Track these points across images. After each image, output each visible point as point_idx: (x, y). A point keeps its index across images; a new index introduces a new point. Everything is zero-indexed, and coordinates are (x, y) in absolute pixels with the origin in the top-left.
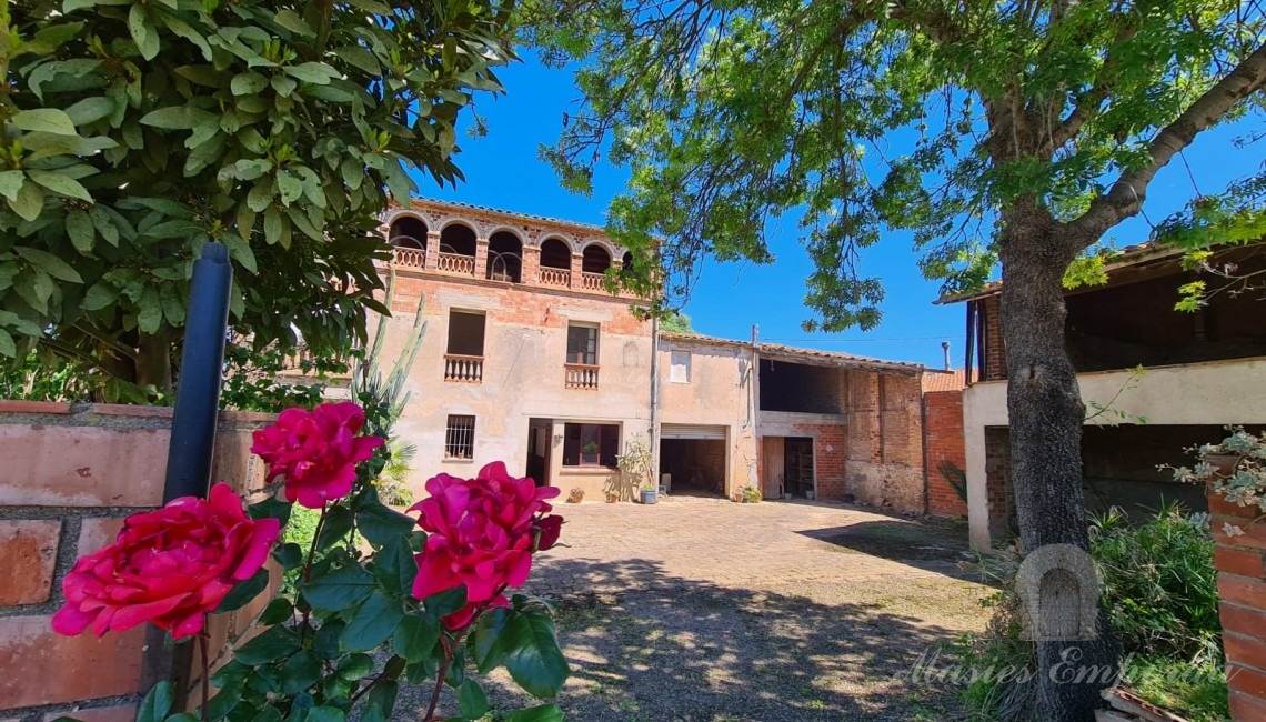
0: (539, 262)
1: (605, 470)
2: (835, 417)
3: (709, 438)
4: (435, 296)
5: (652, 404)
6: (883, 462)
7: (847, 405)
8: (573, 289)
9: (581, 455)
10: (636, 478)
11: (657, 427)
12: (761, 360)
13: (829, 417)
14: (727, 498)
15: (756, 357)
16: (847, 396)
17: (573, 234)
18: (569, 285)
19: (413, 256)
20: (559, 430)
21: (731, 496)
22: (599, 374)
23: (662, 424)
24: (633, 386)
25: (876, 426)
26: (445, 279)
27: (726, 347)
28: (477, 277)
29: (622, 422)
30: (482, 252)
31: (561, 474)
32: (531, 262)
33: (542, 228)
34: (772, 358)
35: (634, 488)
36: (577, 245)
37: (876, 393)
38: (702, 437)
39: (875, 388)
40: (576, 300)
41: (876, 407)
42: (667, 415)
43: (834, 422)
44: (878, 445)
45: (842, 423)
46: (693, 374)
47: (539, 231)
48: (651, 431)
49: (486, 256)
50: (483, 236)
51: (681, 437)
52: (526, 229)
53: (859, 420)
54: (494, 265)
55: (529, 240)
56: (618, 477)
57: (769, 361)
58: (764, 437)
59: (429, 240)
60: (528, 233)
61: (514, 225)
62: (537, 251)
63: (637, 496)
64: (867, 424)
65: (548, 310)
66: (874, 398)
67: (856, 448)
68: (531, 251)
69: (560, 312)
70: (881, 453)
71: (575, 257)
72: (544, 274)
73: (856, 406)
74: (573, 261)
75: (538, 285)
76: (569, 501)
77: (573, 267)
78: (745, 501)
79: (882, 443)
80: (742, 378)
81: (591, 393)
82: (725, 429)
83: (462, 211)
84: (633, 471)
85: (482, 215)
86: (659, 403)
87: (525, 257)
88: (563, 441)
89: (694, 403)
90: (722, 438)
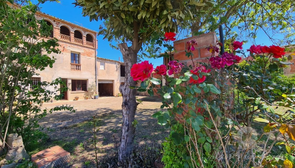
0: (59, 32)
1: (83, 91)
5: (96, 75)
8: (72, 43)
9: (76, 88)
10: (93, 93)
11: (97, 80)
12: (121, 65)
14: (114, 96)
15: (120, 64)
17: (70, 26)
18: (70, 41)
20: (70, 82)
21: (115, 96)
22: (81, 66)
23: (98, 80)
24: (91, 70)
27: (113, 62)
29: (88, 79)
31: (71, 93)
32: (57, 32)
33: (60, 22)
34: (123, 65)
35: (92, 96)
36: (72, 29)
38: (108, 83)
40: (73, 45)
42: (99, 78)
46: (106, 68)
48: (96, 81)
51: (103, 83)
52: (54, 21)
55: (56, 25)
56: (87, 93)
57: (123, 66)
60: (55, 23)
61: (50, 19)
62: (59, 29)
63: (93, 97)
65: (64, 47)
68: (57, 28)
69: (68, 48)
71: (72, 33)
72: (61, 36)
75: (60, 39)
76: (74, 100)
77: (71, 36)
78: (118, 96)
80: (117, 69)
81: (79, 71)
82: (113, 81)
84: (92, 91)
86: (97, 75)
87: (54, 30)
88: (71, 84)
89: (106, 75)
90: (112, 83)
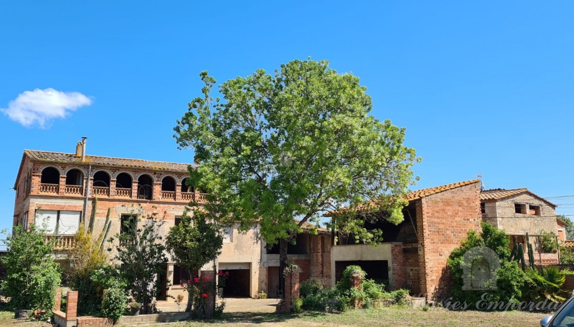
0: (161, 189)
2: (304, 256)
3: (242, 268)
4: (114, 209)
6: (323, 276)
7: (310, 249)
8: (177, 201)
9: (181, 280)
11: (217, 264)
13: (301, 255)
14: (251, 297)
16: (310, 245)
17: (176, 175)
18: (175, 199)
19: (104, 190)
20: (171, 269)
21: (253, 296)
23: (219, 263)
25: (320, 259)
26: (119, 200)
28: (133, 198)
30: (135, 186)
31: (172, 289)
32: (157, 190)
36: (179, 180)
37: (320, 244)
38: (239, 269)
39: (320, 242)
40: (178, 206)
41: (320, 251)
42: (222, 259)
43: (303, 258)
44: (321, 269)
45: (308, 258)
46: (234, 239)
47: (161, 174)
48: (214, 267)
49: (137, 188)
50: (135, 178)
51: (229, 269)
52: (155, 174)
53: (315, 256)
54: (141, 192)
55: (157, 179)
58: (269, 267)
59: (111, 183)
60: (156, 176)
61: (149, 172)
62: (160, 184)
64: (318, 259)
65: (165, 212)
66: (320, 246)
67: (313, 271)
68: (157, 184)
69: (171, 212)
70: (322, 272)
71: (178, 186)
72: (163, 195)
73: (314, 250)
74: (177, 187)
75: (161, 200)
76: (177, 301)
77: (177, 191)
78: (259, 298)
79: (323, 267)
80: (257, 240)
82: (250, 264)
83: (126, 168)
85: (135, 169)
87: (154, 187)
88: (173, 273)
89: (235, 252)
90: (248, 268)
